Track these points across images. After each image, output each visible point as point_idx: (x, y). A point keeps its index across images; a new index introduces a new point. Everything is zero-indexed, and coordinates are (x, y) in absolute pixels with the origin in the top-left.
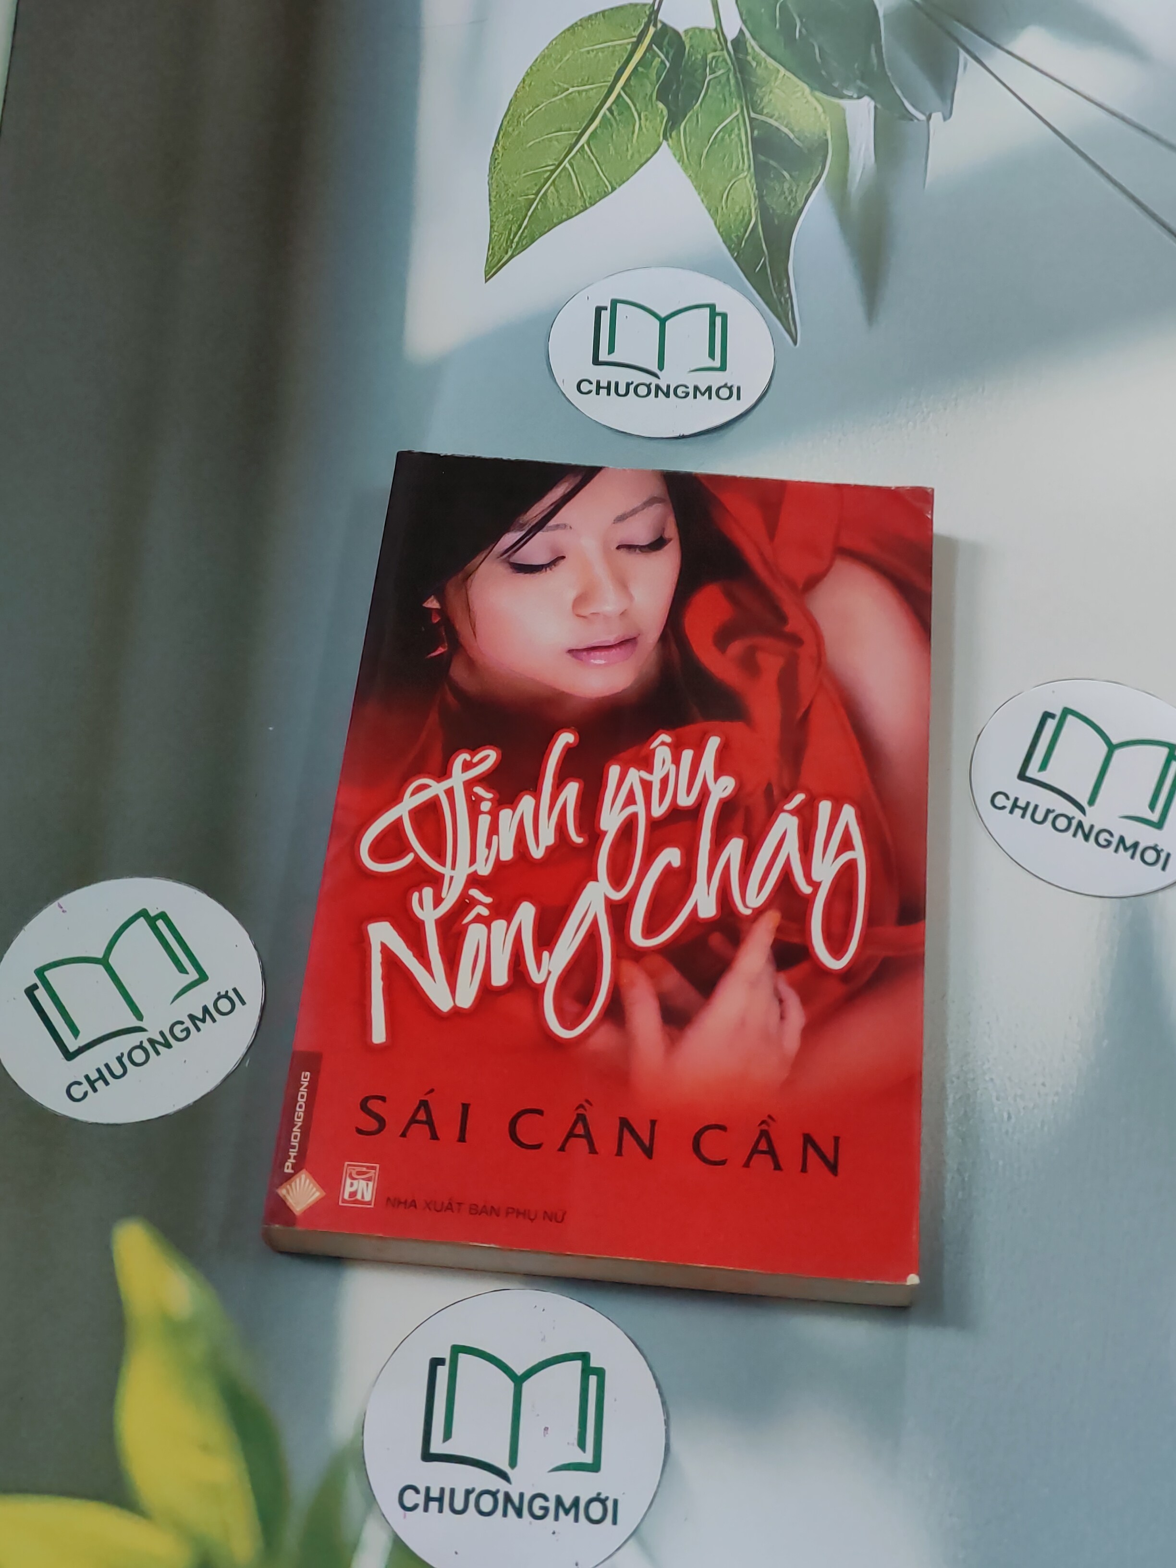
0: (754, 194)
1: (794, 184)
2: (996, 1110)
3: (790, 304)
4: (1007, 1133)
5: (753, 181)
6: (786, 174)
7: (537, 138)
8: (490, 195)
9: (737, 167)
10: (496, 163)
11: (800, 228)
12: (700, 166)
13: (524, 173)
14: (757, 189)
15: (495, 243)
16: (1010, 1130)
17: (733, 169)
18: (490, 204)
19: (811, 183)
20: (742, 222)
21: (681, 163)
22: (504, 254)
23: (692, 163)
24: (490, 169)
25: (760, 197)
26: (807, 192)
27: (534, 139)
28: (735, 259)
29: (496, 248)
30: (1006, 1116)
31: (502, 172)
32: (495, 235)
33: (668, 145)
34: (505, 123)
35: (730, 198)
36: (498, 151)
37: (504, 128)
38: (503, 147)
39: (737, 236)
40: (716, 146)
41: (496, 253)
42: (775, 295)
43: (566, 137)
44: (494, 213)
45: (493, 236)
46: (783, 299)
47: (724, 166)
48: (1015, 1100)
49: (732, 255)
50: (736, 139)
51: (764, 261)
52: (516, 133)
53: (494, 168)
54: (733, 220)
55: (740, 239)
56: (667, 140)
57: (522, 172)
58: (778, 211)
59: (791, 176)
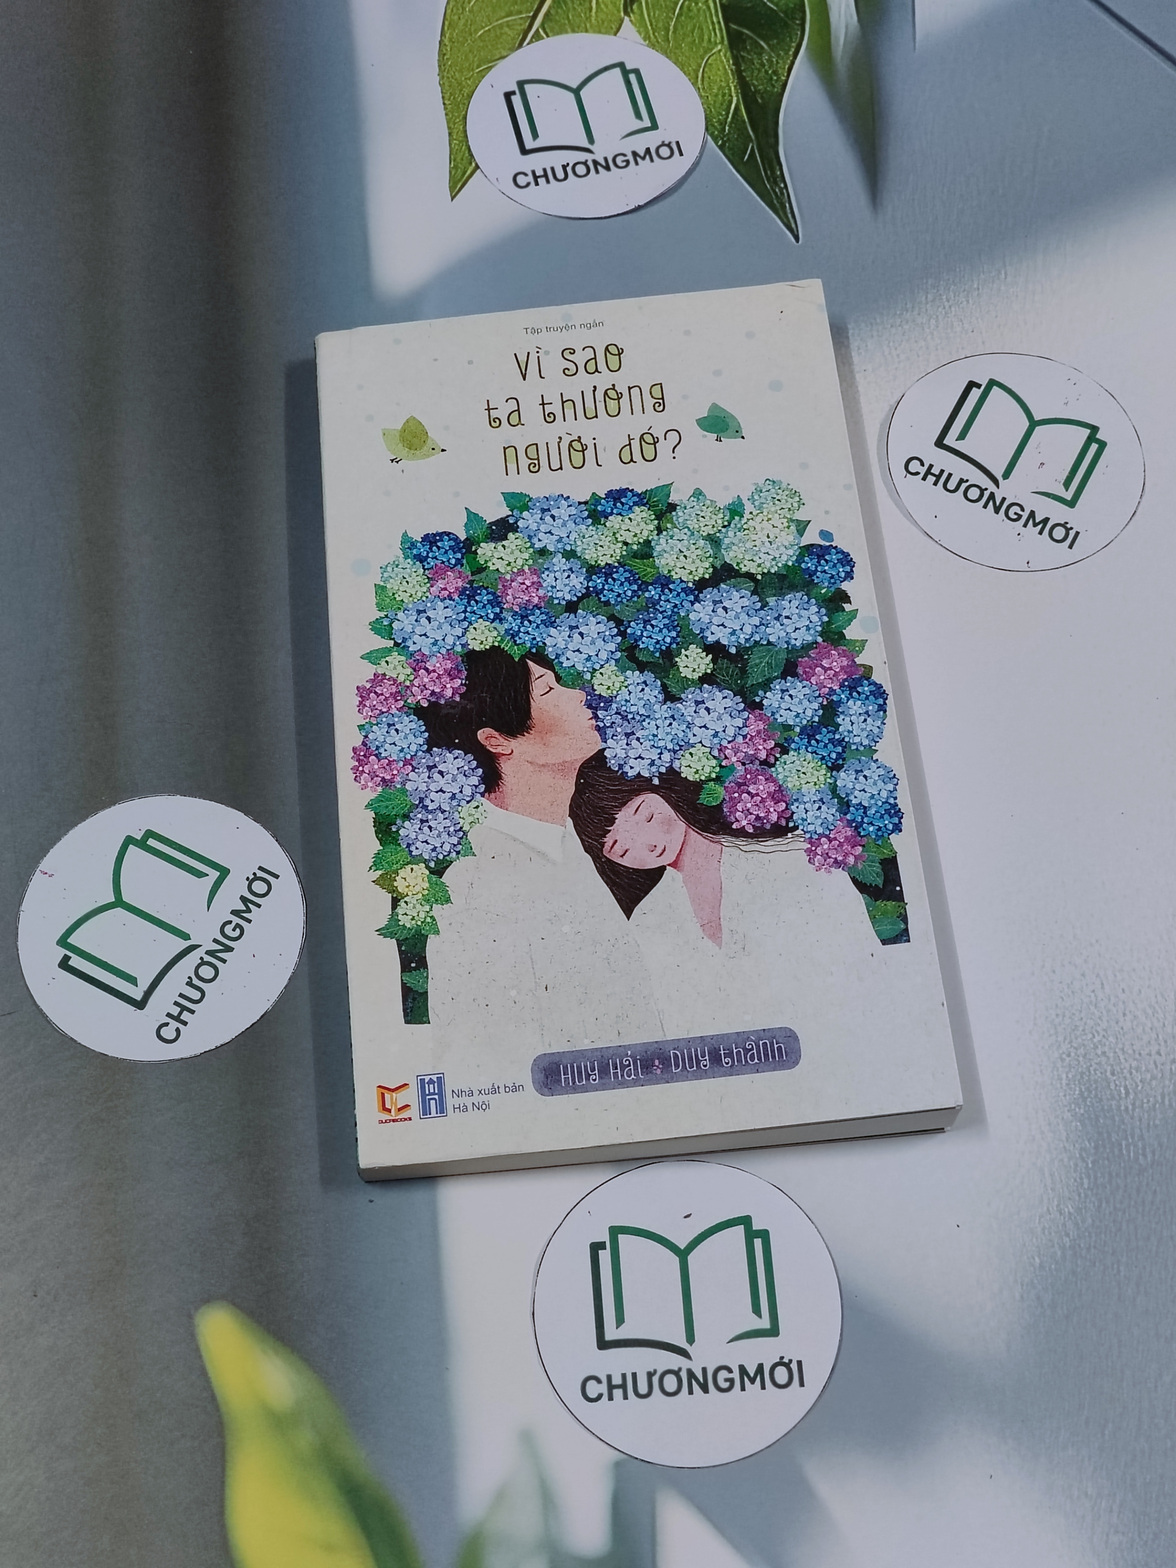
0: (732, 70)
1: (773, 55)
2: (1113, 1087)
3: (786, 195)
4: (1127, 1109)
5: (729, 54)
6: (762, 43)
7: (486, 26)
8: (443, 98)
9: (710, 40)
10: (445, 58)
11: (787, 106)
12: (669, 42)
13: (478, 67)
14: (734, 64)
15: (456, 153)
16: (1130, 1107)
17: (705, 44)
18: (445, 109)
19: (791, 53)
20: (722, 104)
21: (647, 42)
22: (467, 165)
23: (660, 40)
24: (440, 66)
25: (739, 74)
26: (789, 61)
27: (483, 28)
28: (721, 148)
29: (458, 159)
30: (1123, 1091)
31: (454, 69)
32: (455, 144)
33: (631, 21)
34: (449, 11)
35: (705, 75)
36: (445, 45)
37: (448, 17)
38: (450, 40)
39: (719, 121)
40: (683, 18)
41: (459, 165)
42: (768, 186)
43: (518, 20)
44: (451, 118)
45: (453, 146)
46: (777, 190)
47: (695, 40)
48: (1131, 1073)
49: (716, 143)
50: (704, 7)
51: (753, 147)
52: (462, 22)
53: (444, 65)
54: (712, 102)
55: (723, 124)
56: (629, 16)
57: (475, 67)
58: (760, 87)
59: (769, 45)
